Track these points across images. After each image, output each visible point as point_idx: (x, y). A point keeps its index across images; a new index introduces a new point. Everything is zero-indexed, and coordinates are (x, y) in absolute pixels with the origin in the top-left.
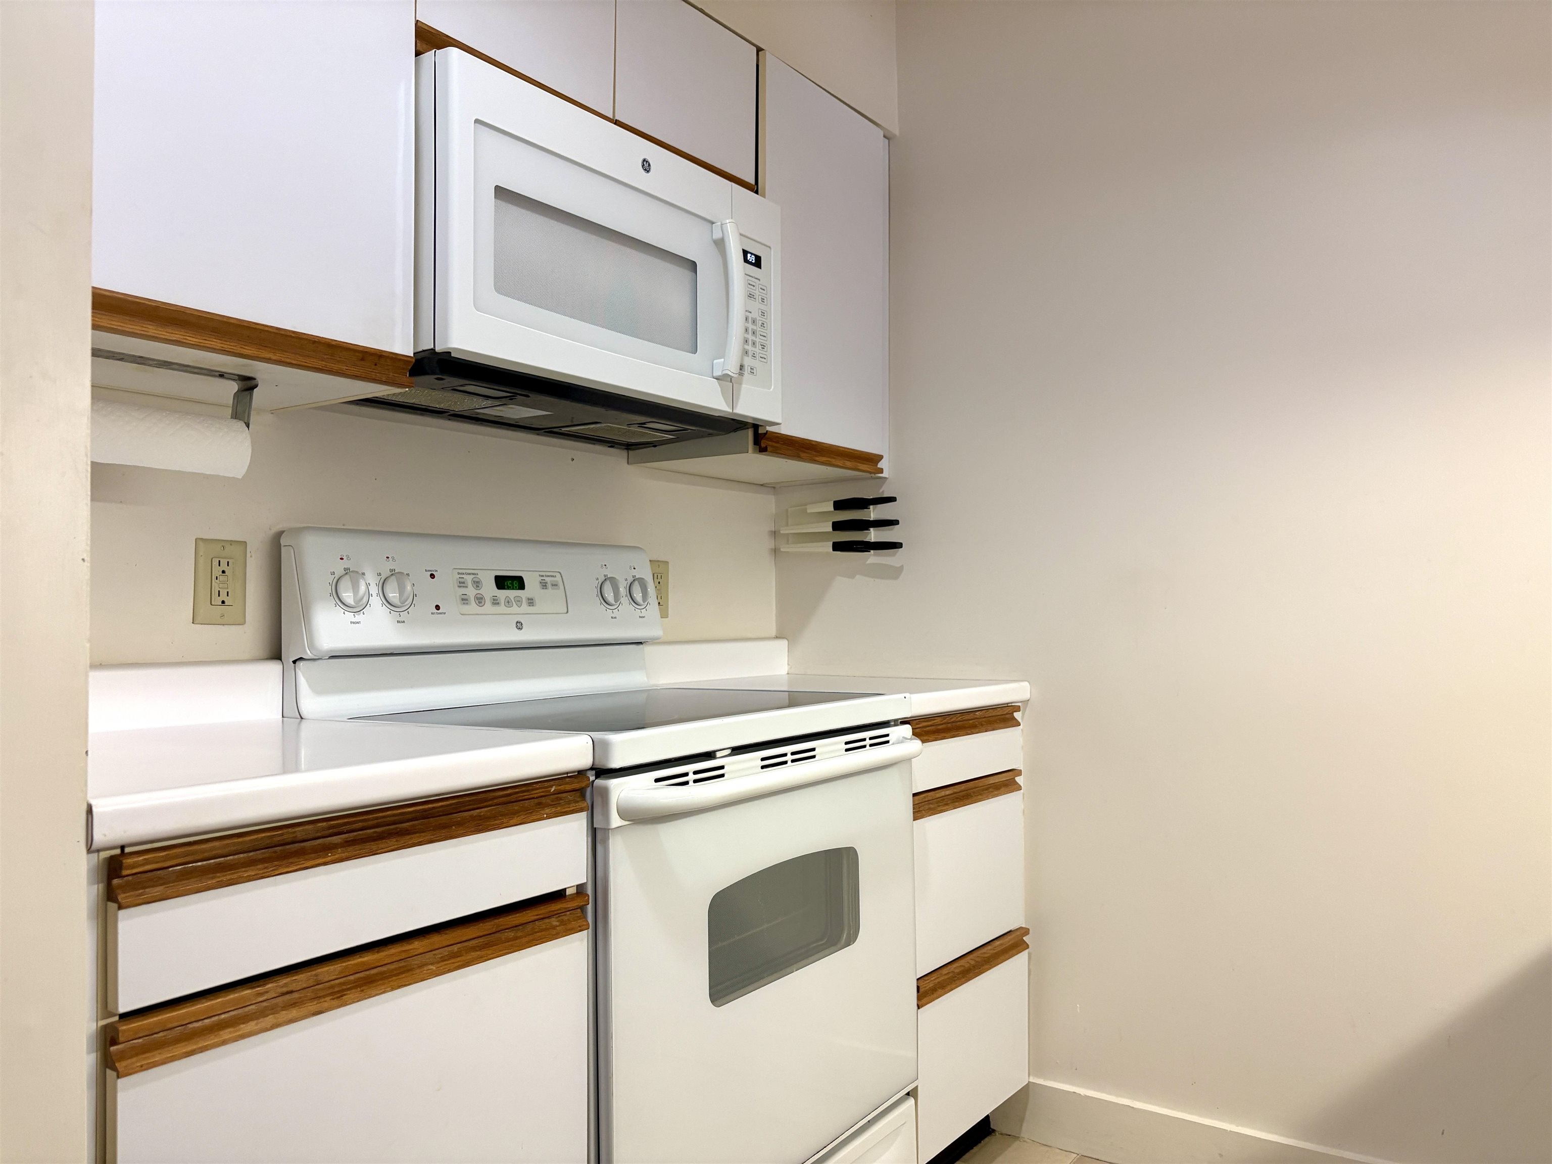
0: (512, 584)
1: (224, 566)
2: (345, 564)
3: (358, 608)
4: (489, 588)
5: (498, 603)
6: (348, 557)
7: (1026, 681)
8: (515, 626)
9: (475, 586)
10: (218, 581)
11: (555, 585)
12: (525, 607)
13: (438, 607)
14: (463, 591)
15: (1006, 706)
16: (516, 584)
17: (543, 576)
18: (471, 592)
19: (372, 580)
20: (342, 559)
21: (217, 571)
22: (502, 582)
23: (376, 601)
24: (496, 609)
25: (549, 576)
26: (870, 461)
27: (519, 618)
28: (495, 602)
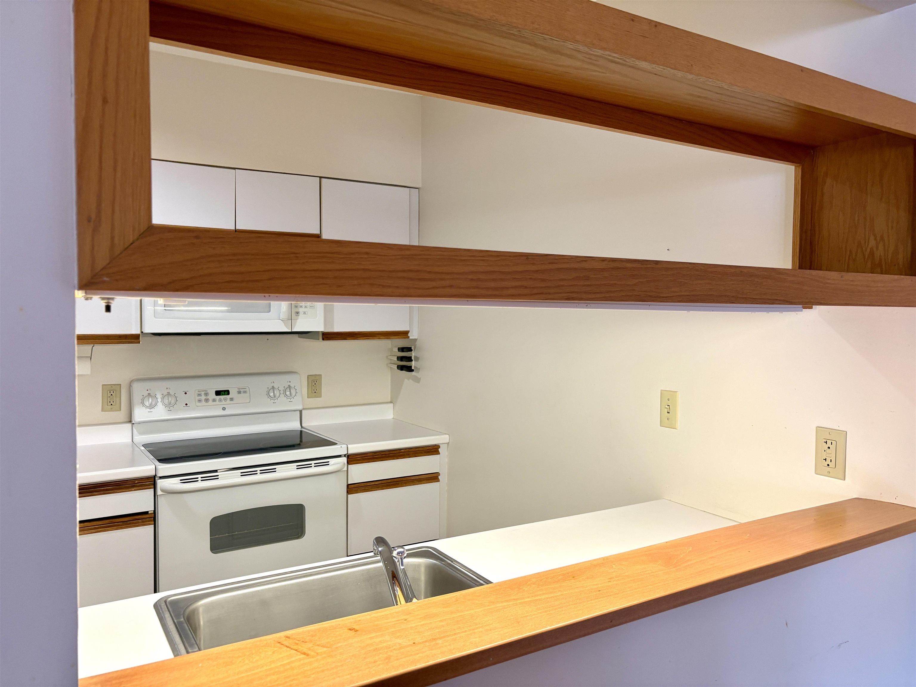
0: (225, 393)
1: (112, 393)
2: (148, 392)
3: (151, 407)
4: (212, 395)
5: (215, 401)
6: (150, 390)
7: (448, 434)
8: (222, 409)
9: (205, 395)
10: (109, 398)
11: (245, 392)
12: (228, 401)
13: (186, 404)
14: (200, 397)
15: (435, 445)
16: (226, 393)
17: (239, 389)
18: (203, 397)
19: (159, 396)
20: (147, 390)
21: (109, 395)
22: (218, 393)
23: (160, 404)
24: (214, 403)
25: (242, 389)
26: (404, 334)
27: (224, 406)
28: (214, 400)
